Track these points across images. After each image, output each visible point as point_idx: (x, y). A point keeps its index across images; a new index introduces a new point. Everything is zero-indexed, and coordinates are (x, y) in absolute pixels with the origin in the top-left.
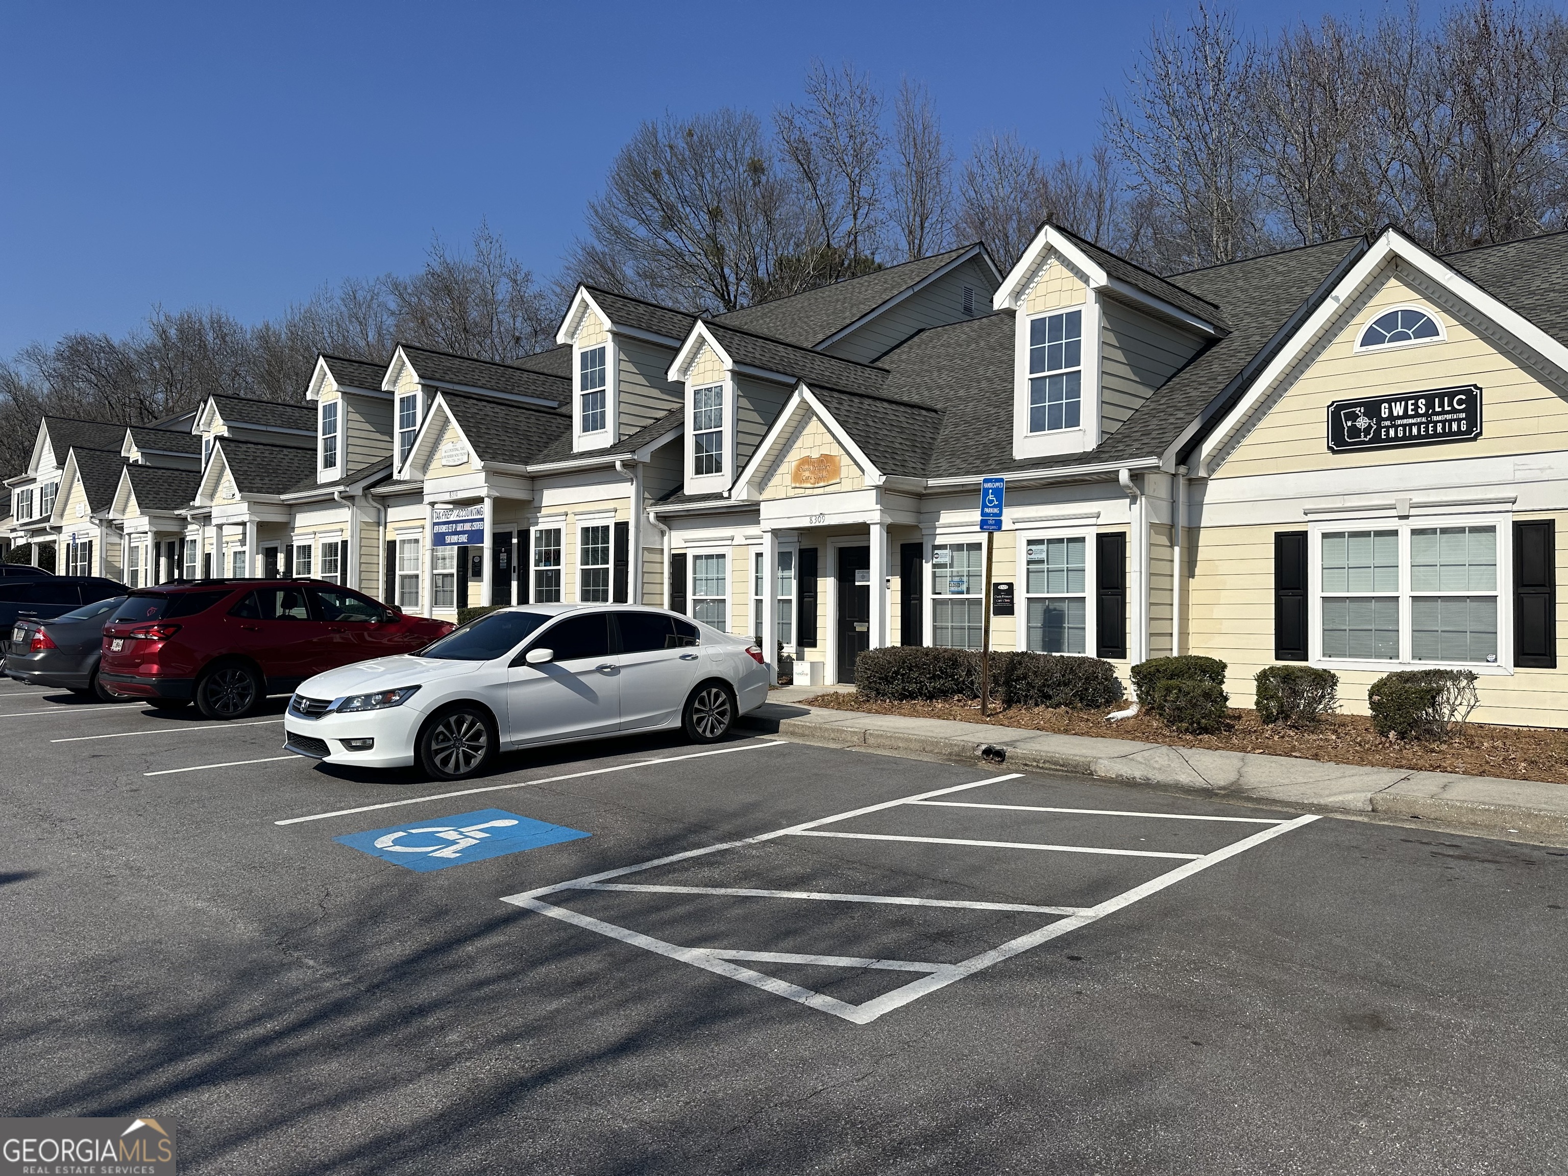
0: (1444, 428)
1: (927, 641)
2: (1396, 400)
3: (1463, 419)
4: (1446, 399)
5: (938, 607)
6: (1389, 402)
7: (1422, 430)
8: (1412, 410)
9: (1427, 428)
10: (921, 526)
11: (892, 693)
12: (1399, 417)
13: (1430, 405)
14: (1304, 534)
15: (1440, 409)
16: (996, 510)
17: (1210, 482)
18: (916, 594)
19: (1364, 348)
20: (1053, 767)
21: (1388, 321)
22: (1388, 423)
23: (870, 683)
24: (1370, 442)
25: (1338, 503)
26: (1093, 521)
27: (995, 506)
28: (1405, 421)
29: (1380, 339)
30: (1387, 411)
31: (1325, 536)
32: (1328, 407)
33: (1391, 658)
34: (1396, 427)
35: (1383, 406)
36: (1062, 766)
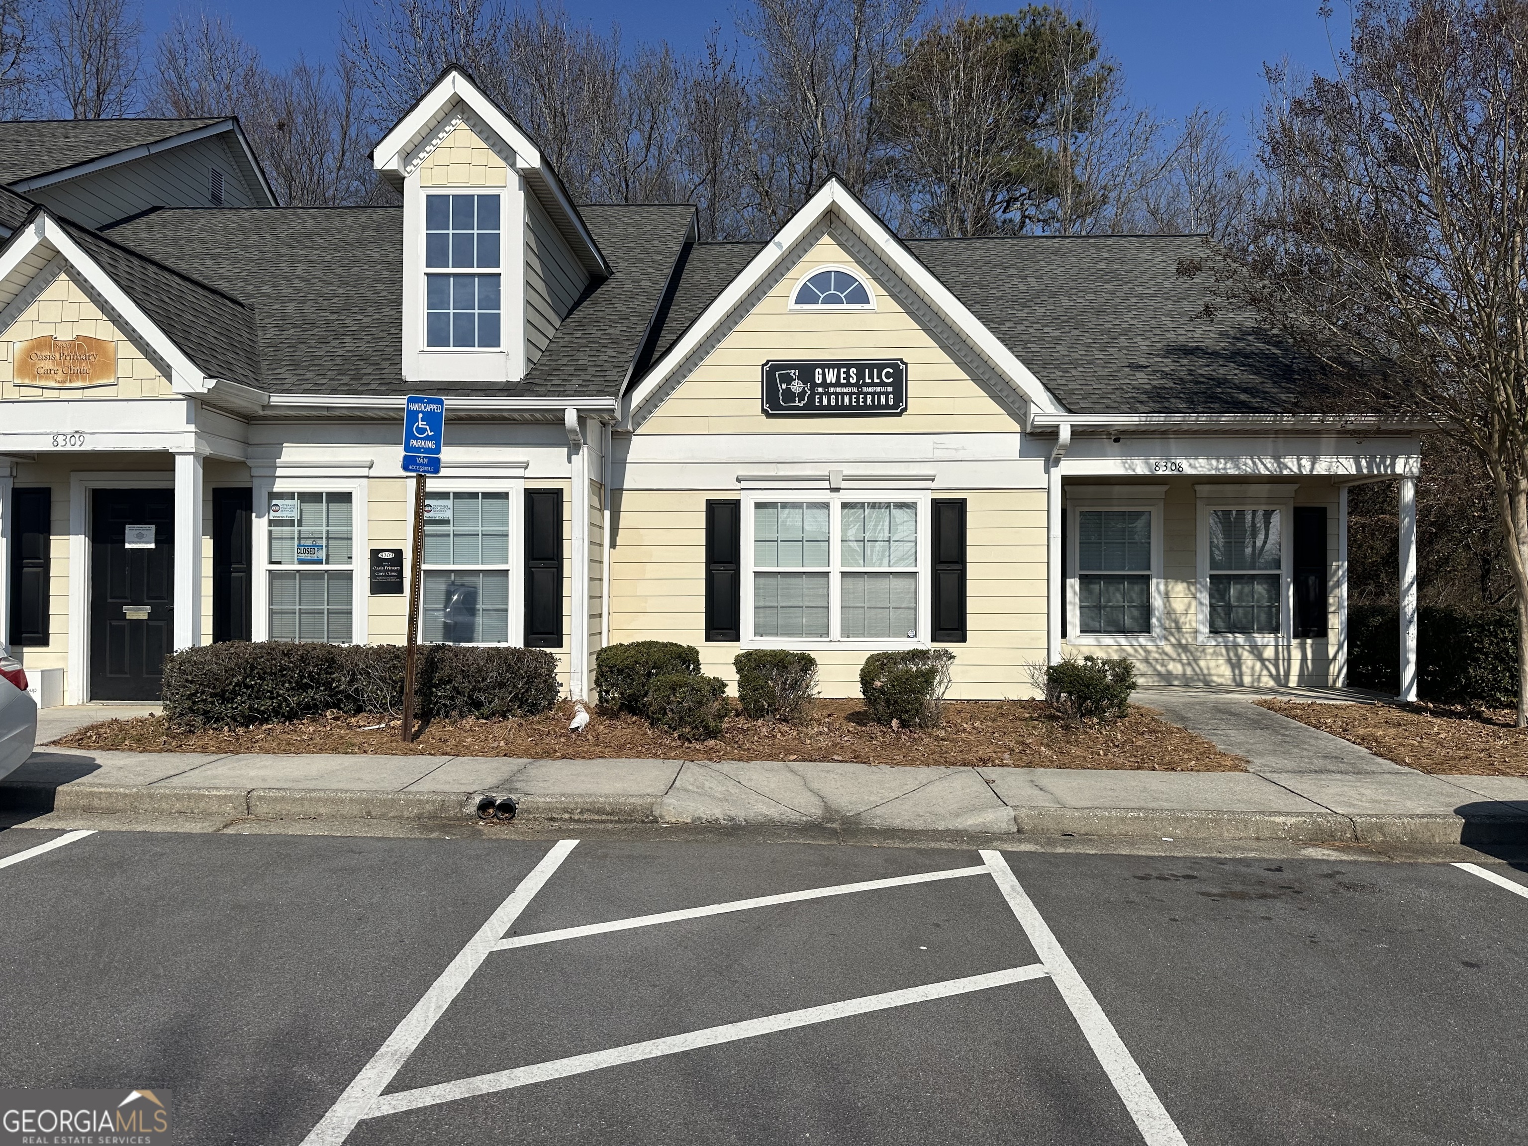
0: (873, 401)
1: (260, 633)
2: (829, 366)
3: (890, 393)
4: (875, 370)
5: (277, 583)
6: (823, 367)
7: (854, 400)
8: (844, 379)
9: (858, 399)
10: (249, 463)
11: (234, 719)
12: (832, 385)
13: (860, 375)
14: (737, 503)
15: (870, 381)
16: (430, 444)
17: (634, 438)
18: (240, 563)
19: (798, 307)
20: (596, 817)
21: (822, 280)
22: (821, 390)
23: (194, 703)
24: (804, 408)
25: (771, 471)
26: (520, 472)
27: (428, 438)
28: (838, 390)
29: (814, 300)
30: (820, 376)
31: (759, 506)
32: (763, 365)
33: (821, 636)
34: (829, 395)
35: (817, 370)
36: (611, 814)
